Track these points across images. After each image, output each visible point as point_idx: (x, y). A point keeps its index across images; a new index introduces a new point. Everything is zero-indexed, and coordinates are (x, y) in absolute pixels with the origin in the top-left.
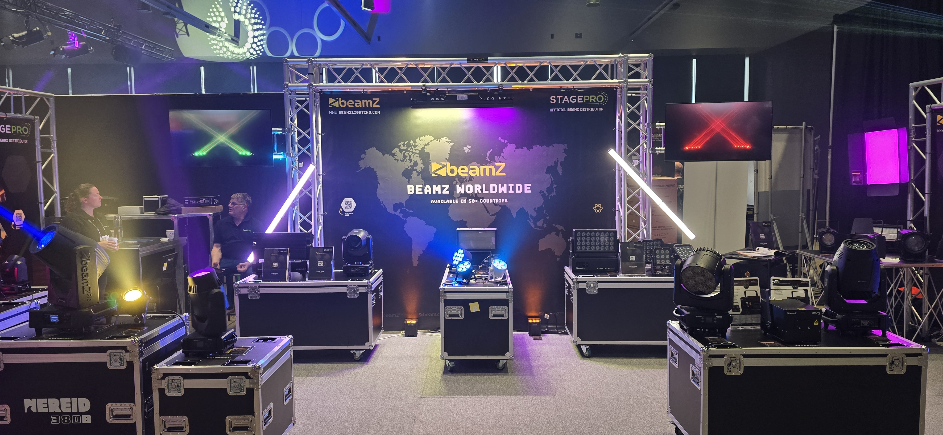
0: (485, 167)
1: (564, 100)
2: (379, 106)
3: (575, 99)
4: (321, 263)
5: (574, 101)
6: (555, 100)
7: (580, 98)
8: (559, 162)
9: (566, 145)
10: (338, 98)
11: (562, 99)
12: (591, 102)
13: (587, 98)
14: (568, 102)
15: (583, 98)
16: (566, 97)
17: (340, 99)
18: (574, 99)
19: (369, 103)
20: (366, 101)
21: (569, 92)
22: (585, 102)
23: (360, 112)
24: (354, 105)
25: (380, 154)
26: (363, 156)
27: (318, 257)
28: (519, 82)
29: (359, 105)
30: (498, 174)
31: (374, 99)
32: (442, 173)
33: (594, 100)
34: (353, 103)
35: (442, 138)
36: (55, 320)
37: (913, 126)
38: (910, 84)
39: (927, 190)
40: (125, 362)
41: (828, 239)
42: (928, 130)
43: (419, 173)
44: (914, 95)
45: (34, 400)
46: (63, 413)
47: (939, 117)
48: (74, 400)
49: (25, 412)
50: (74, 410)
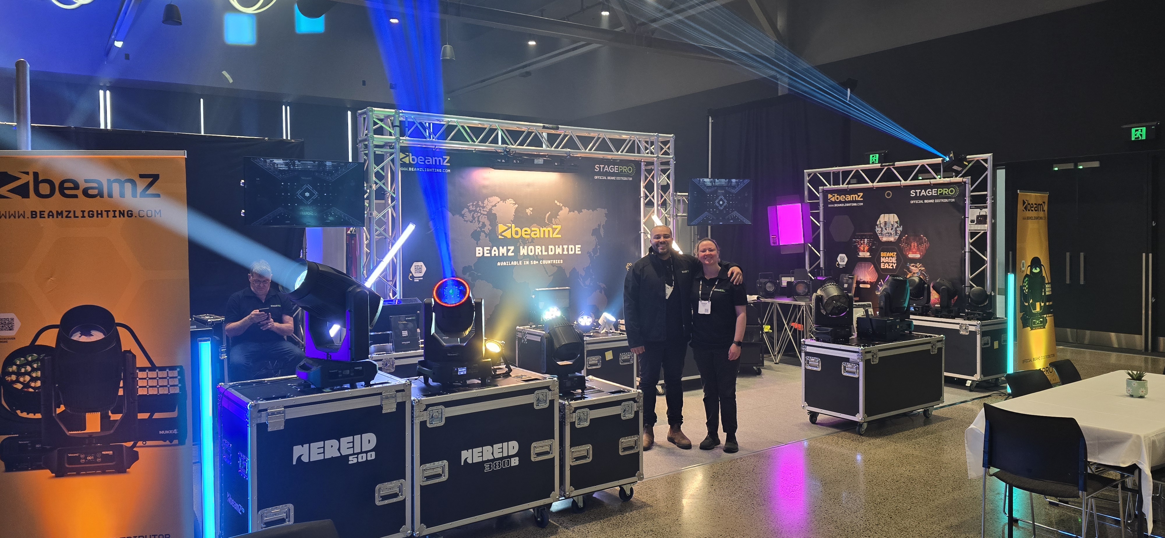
0: (545, 229)
1: (605, 169)
2: (449, 164)
4: (405, 333)
5: (612, 170)
6: (598, 169)
7: (616, 168)
8: (601, 225)
10: (408, 154)
11: (603, 167)
12: (624, 172)
13: (621, 168)
14: (608, 171)
15: (618, 168)
16: (606, 167)
17: (410, 154)
19: (440, 160)
20: (436, 158)
21: (608, 162)
22: (619, 171)
24: (424, 162)
27: (401, 327)
28: (582, 150)
29: (429, 162)
30: (555, 236)
32: (507, 234)
34: (423, 160)
35: (507, 200)
36: (462, 373)
37: (808, 201)
38: (805, 171)
39: (821, 248)
40: (548, 401)
41: (770, 287)
42: (821, 205)
43: (487, 235)
44: (808, 179)
45: (470, 451)
46: (495, 460)
47: (830, 196)
48: (505, 444)
49: (462, 464)
50: (505, 454)
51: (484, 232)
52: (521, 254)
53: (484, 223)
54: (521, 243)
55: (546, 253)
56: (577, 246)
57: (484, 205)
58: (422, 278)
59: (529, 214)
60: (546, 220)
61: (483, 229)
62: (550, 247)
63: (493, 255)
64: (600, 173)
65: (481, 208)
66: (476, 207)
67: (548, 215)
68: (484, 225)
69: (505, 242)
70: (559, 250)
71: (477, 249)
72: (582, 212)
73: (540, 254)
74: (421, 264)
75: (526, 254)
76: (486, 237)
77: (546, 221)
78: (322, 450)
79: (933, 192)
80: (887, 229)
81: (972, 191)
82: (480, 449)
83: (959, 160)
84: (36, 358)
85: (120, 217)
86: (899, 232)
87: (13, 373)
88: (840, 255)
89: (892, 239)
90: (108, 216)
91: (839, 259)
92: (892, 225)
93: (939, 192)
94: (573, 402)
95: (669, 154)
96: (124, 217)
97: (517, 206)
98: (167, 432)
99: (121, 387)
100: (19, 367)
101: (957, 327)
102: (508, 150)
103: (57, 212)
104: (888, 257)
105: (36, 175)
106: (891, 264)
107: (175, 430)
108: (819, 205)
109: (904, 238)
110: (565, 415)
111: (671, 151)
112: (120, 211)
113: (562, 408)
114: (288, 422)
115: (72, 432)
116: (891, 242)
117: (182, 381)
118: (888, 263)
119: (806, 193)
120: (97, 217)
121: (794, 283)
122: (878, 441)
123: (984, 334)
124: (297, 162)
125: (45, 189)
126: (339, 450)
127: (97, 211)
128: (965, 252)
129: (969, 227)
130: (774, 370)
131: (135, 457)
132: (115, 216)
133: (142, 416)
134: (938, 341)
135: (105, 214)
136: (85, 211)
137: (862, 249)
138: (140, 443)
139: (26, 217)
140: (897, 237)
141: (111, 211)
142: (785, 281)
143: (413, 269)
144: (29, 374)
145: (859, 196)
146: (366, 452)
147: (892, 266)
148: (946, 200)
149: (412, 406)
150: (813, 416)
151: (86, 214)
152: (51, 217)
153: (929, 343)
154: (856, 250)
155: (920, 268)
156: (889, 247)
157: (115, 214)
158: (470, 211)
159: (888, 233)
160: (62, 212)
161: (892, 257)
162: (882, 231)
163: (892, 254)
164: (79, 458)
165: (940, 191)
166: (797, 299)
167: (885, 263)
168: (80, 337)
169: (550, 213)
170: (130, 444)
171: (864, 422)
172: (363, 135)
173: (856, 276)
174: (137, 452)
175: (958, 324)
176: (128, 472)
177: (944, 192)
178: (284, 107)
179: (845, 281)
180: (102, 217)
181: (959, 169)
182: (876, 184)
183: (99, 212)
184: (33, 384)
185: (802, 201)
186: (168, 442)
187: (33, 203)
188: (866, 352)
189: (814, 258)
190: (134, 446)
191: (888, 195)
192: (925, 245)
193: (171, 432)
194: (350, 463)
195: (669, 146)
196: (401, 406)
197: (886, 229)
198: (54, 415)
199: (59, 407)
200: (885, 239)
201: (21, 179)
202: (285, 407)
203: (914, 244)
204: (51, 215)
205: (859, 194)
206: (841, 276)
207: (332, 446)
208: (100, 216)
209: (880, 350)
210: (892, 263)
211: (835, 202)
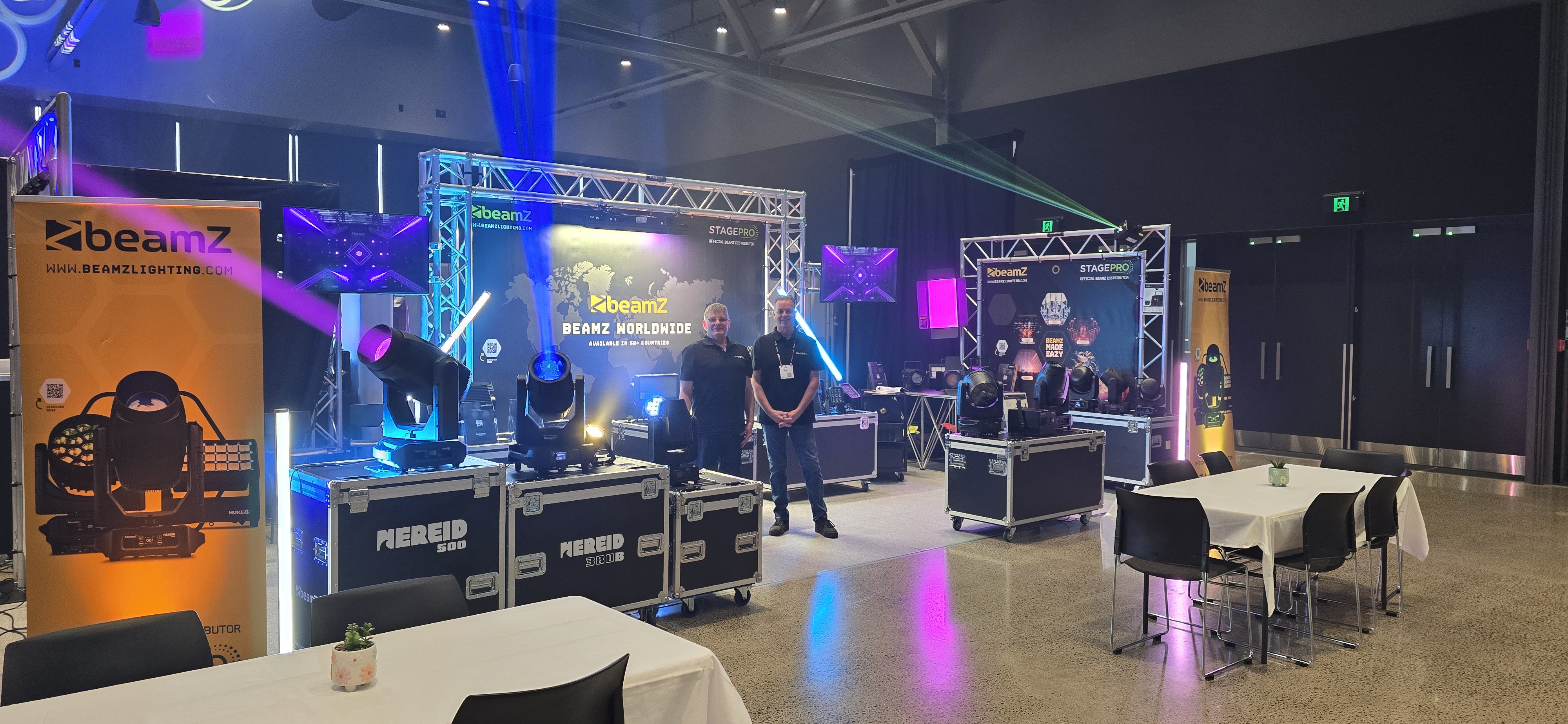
0: (647, 302)
1: (722, 232)
2: (530, 221)
5: (730, 232)
6: (713, 230)
7: (736, 229)
10: (480, 207)
11: (718, 229)
12: (746, 235)
13: (741, 231)
14: (725, 233)
15: (738, 230)
16: (723, 227)
17: (484, 207)
19: (519, 215)
20: (515, 213)
21: (726, 223)
22: (738, 234)
23: (508, 227)
24: (500, 217)
25: (531, 282)
26: (510, 284)
28: (694, 207)
29: (506, 217)
30: (659, 311)
31: (525, 212)
32: (602, 308)
34: (499, 214)
35: (602, 266)
36: (561, 458)
37: (964, 276)
38: (962, 239)
39: (979, 333)
40: (657, 491)
41: (917, 379)
42: (979, 281)
43: (576, 308)
44: (964, 249)
45: (570, 543)
46: (597, 554)
47: (989, 270)
48: (609, 537)
49: (562, 557)
50: (609, 548)
51: (572, 304)
52: (618, 332)
53: (572, 293)
54: (618, 318)
55: (649, 332)
56: (687, 325)
57: (574, 272)
58: (496, 360)
59: (628, 284)
60: (649, 291)
61: (571, 301)
62: (654, 325)
63: (584, 333)
64: (715, 236)
65: (569, 275)
66: (564, 274)
67: (651, 285)
68: (573, 296)
69: (599, 318)
70: (664, 329)
71: (564, 325)
72: (693, 282)
73: (641, 333)
74: (495, 341)
75: (624, 332)
76: (575, 311)
77: (649, 293)
78: (408, 536)
79: (1106, 268)
80: (1054, 310)
81: (1148, 268)
82: (581, 541)
83: (1133, 231)
84: (88, 429)
85: (185, 273)
86: (1067, 314)
87: (62, 445)
88: (1000, 341)
89: (1059, 322)
90: (171, 273)
91: (998, 346)
92: (1060, 306)
93: (1112, 268)
94: (685, 493)
95: (798, 215)
96: (190, 273)
97: (613, 273)
98: (237, 512)
99: (185, 463)
100: (69, 438)
101: (1125, 424)
102: (604, 205)
103: (113, 266)
104: (1054, 344)
105: (89, 225)
106: (1057, 352)
107: (247, 510)
108: (977, 281)
109: (1072, 321)
110: (676, 506)
111: (802, 212)
112: (185, 267)
113: (673, 499)
114: (372, 504)
115: (129, 512)
116: (1058, 325)
117: (254, 456)
118: (1054, 351)
119: (962, 266)
120: (159, 273)
121: (945, 374)
122: (1026, 547)
123: (1154, 432)
124: (347, 214)
125: (98, 240)
126: (427, 536)
127: (159, 267)
128: (1139, 338)
129: (1146, 309)
130: (919, 477)
131: (200, 540)
132: (179, 273)
133: (207, 495)
134: (1098, 438)
135: (168, 270)
136: (145, 266)
137: (1025, 333)
138: (207, 525)
139: (77, 271)
140: (1064, 320)
141: (175, 267)
142: (935, 370)
143: (485, 348)
144: (79, 446)
145: (1022, 271)
146: (457, 541)
147: (1059, 355)
148: (1119, 278)
149: (507, 492)
150: (957, 522)
151: (146, 270)
152: (106, 272)
153: (1088, 439)
154: (1019, 336)
155: (1089, 357)
156: (1055, 332)
157: (179, 270)
158: (556, 279)
159: (1055, 316)
160: (119, 266)
161: (1058, 343)
162: (1047, 313)
163: (1058, 340)
164: (137, 540)
165: (1113, 266)
166: (948, 393)
167: (1050, 351)
168: (139, 406)
169: (654, 283)
170: (195, 525)
171: (1012, 527)
172: (426, 183)
173: (1017, 366)
174: (203, 535)
175: (1127, 421)
176: (193, 557)
177: (1117, 268)
178: (290, 137)
179: (1004, 372)
180: (164, 273)
181: (1134, 241)
182: (1042, 257)
183: (162, 268)
184: (84, 458)
185: (957, 275)
186: (238, 524)
187: (85, 255)
188: (1016, 448)
189: (970, 344)
190: (200, 527)
191: (1056, 271)
192: (1096, 330)
193: (242, 512)
194: (438, 551)
195: (799, 206)
196: (495, 491)
197: (1052, 311)
198: (108, 492)
199: (115, 484)
200: (1050, 322)
201: (71, 228)
202: (369, 488)
203: (1083, 329)
204: (106, 270)
205: (1022, 268)
206: (1000, 366)
207: (419, 533)
208: (162, 272)
209: (1031, 446)
210: (1059, 351)
211: (996, 278)
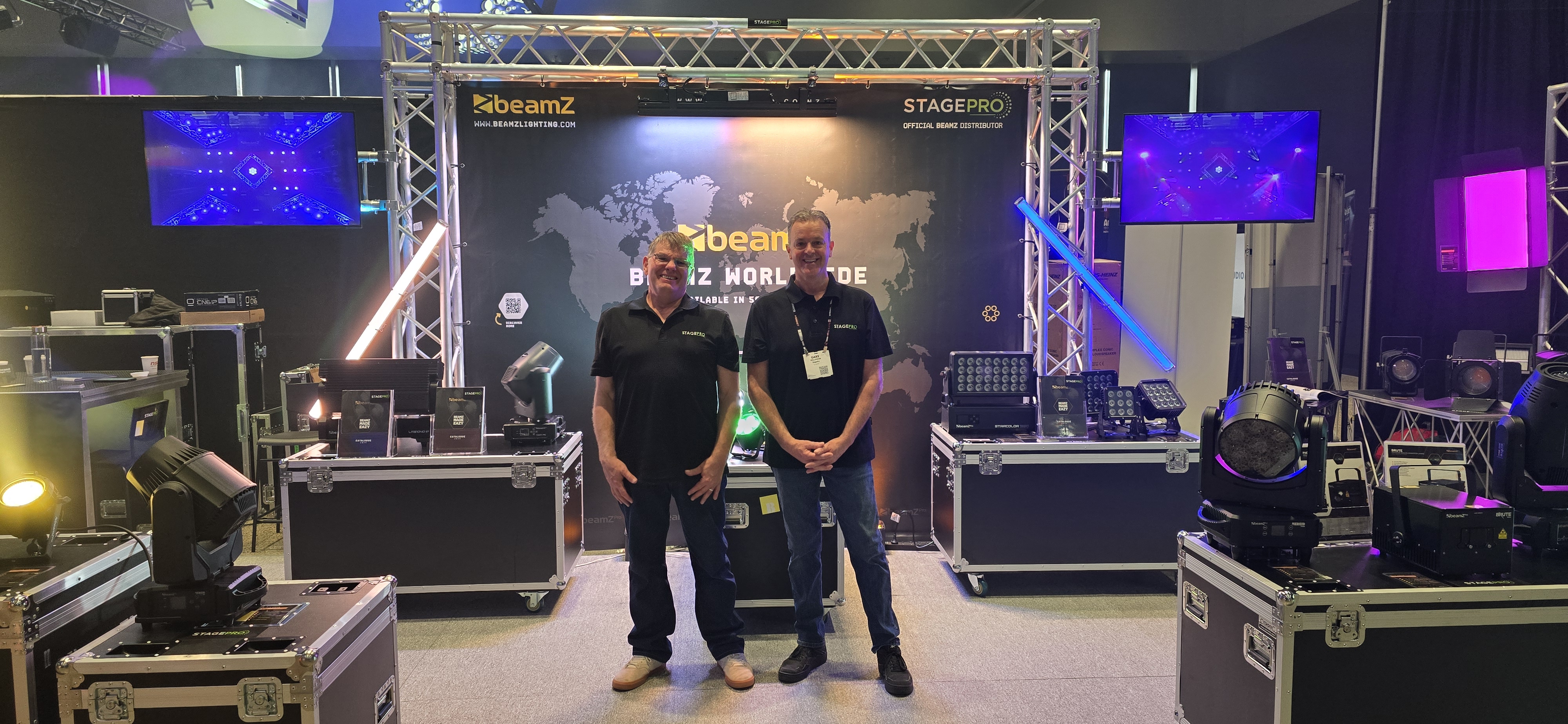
0: (780, 233)
1: (930, 108)
2: (573, 112)
3: (951, 106)
4: (458, 420)
5: (949, 108)
6: (913, 107)
7: (959, 103)
8: (919, 227)
9: (933, 193)
10: (491, 96)
11: (926, 105)
12: (980, 111)
13: (972, 103)
14: (938, 111)
15: (965, 103)
16: (934, 101)
17: (496, 97)
18: (948, 106)
19: (554, 105)
20: (547, 101)
21: (940, 92)
22: (969, 111)
23: (536, 124)
24: (523, 109)
25: (575, 206)
26: (541, 210)
27: (453, 408)
28: (847, 68)
29: (533, 109)
31: (563, 99)
32: (698, 244)
33: (985, 107)
34: (521, 105)
35: (697, 177)
37: (1553, 164)
38: (1550, 88)
41: (1404, 370)
44: (1555, 108)
52: (728, 282)
53: (645, 223)
54: (728, 261)
56: (857, 269)
57: (647, 188)
59: (745, 204)
61: (644, 234)
64: (916, 117)
65: (640, 194)
66: (630, 193)
67: (788, 206)
68: (646, 226)
72: (871, 198)
75: (738, 283)
97: (718, 188)
110: (60, 689)
121: (1459, 366)
158: (617, 201)
169: (793, 201)
185: (1532, 161)
